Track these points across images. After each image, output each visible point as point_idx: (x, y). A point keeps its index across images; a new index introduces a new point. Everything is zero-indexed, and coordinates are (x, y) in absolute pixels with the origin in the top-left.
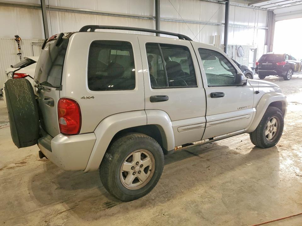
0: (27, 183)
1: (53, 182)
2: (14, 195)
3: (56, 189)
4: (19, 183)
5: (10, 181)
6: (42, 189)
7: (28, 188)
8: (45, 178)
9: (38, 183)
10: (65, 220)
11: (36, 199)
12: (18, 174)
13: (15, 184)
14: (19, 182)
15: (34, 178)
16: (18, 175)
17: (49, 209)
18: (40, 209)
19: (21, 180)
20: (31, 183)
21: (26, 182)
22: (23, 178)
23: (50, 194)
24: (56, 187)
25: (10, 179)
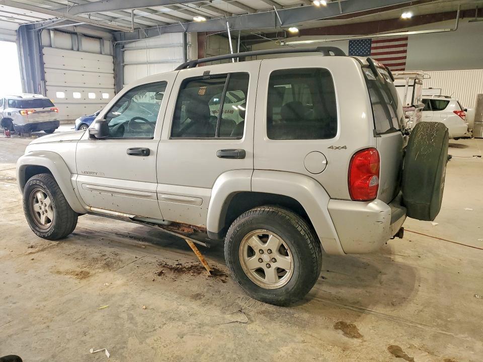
0: (415, 301)
1: (381, 283)
2: (440, 295)
3: (385, 274)
4: (425, 307)
5: (438, 318)
6: (400, 282)
7: (417, 294)
8: (385, 294)
9: (401, 292)
10: (403, 251)
11: (415, 276)
12: (420, 326)
13: (433, 309)
14: (425, 310)
15: (399, 303)
16: (421, 324)
17: (410, 262)
18: (418, 267)
19: (421, 311)
20: (409, 298)
21: (414, 303)
22: (416, 313)
23: (397, 273)
24: (384, 277)
25: (438, 326)
